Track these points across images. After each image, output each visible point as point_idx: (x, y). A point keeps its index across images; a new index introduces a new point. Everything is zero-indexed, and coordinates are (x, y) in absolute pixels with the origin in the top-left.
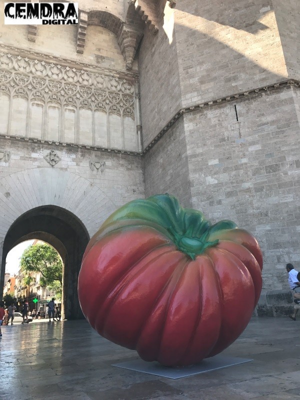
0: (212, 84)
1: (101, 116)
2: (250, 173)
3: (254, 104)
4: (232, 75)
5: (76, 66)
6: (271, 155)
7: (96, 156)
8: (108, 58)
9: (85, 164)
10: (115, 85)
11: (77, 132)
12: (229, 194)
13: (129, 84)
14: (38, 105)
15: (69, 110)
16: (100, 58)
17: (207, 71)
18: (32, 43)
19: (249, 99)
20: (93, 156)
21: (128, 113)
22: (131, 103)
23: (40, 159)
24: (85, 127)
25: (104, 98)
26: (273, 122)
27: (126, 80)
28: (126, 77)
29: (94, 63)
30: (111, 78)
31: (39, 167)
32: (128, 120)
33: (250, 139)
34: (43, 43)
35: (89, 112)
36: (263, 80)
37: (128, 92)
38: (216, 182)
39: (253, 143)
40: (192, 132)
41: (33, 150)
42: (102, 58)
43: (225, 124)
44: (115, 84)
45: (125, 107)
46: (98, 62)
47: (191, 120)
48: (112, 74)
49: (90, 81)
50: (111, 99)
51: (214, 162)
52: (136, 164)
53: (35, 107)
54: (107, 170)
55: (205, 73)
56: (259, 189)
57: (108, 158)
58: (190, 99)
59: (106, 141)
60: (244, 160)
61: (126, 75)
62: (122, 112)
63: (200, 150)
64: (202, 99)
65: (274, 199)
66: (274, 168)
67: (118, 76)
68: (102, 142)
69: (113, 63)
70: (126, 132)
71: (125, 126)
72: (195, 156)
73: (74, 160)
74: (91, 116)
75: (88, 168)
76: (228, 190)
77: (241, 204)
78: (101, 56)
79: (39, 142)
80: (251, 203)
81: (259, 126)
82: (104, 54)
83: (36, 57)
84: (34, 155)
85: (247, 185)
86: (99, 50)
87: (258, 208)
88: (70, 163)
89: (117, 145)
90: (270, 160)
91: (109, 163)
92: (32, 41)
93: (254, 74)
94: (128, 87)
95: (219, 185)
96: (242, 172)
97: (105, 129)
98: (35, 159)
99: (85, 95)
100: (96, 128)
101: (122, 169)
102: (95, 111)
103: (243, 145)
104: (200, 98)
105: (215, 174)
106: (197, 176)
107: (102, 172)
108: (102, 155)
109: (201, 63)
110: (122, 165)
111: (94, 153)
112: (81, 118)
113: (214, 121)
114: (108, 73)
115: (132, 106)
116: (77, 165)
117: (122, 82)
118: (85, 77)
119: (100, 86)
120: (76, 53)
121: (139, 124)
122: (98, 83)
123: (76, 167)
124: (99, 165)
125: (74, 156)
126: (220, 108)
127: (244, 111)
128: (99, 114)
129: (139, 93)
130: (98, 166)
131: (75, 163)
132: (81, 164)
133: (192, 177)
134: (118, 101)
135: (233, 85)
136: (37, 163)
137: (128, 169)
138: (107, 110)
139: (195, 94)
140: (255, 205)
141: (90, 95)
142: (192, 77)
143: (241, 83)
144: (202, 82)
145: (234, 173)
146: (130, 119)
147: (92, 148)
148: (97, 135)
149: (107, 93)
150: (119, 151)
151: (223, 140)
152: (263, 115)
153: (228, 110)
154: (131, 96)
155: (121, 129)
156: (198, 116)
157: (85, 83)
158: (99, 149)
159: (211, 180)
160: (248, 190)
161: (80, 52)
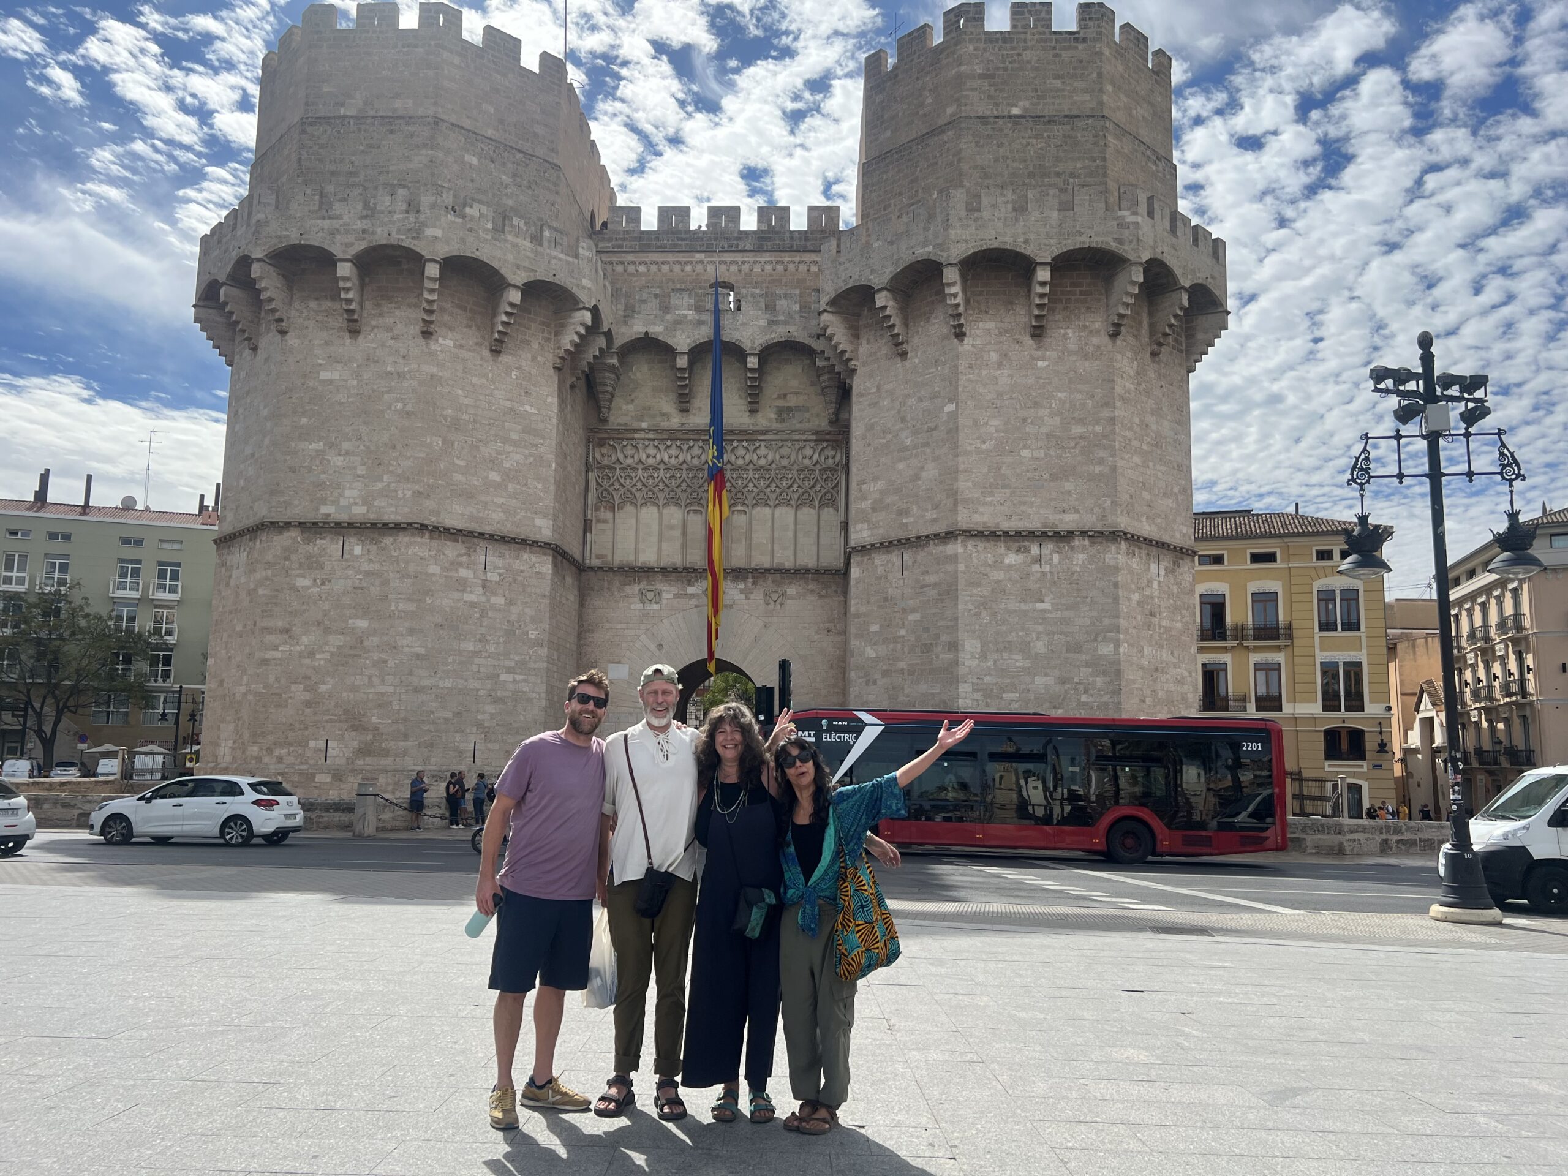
0: (883, 513)
1: (785, 514)
2: (906, 649)
3: (921, 555)
4: (905, 506)
5: (748, 437)
6: (926, 630)
7: (773, 582)
8: (798, 409)
9: (758, 596)
10: (810, 455)
11: (749, 547)
12: (885, 673)
13: (833, 448)
14: (695, 511)
15: (738, 511)
16: (783, 413)
17: (882, 492)
18: (685, 414)
19: (916, 547)
20: (769, 581)
21: (828, 501)
22: (834, 483)
23: (698, 595)
24: (761, 536)
25: (790, 482)
26: (934, 586)
27: (827, 441)
28: (828, 437)
29: (775, 425)
30: (802, 444)
31: (696, 606)
32: (828, 513)
33: (911, 603)
34: (700, 408)
35: (767, 510)
36: (934, 521)
37: (830, 461)
38: (874, 655)
39: (913, 610)
40: (858, 582)
41: (690, 583)
42: (790, 409)
43: (890, 576)
44: (808, 452)
45: (823, 491)
46: (781, 420)
47: (859, 564)
48: (804, 437)
49: (770, 457)
50: (800, 482)
51: (874, 628)
52: (834, 588)
53: (691, 514)
54: (789, 601)
55: (878, 496)
56: (911, 673)
57: (790, 583)
58: (860, 534)
59: (790, 553)
60: (903, 632)
61: (829, 433)
62: (817, 502)
63: (863, 609)
64: (872, 535)
65: (923, 688)
66: (927, 648)
67: (814, 437)
68: (785, 558)
69: (807, 415)
70: (821, 534)
71: (822, 523)
72: (858, 615)
73: (742, 591)
74: (769, 516)
75: (762, 602)
76: (885, 668)
77: (894, 688)
78: (788, 408)
79: (695, 570)
80: (903, 689)
81: (922, 587)
82: (792, 401)
83: (692, 437)
84: (690, 590)
85: (902, 665)
86: (785, 396)
87: (908, 696)
88: (736, 597)
89: (808, 560)
90: (926, 635)
91: (791, 590)
92: (685, 411)
93: (926, 510)
94: (832, 453)
95: (877, 659)
96: (899, 646)
97: (790, 534)
98: (692, 596)
99: (762, 482)
100: (776, 534)
101: (811, 598)
102: (776, 506)
103: (904, 610)
104: (869, 533)
105: (875, 644)
106: (858, 643)
107: (781, 604)
108: (782, 578)
109: (876, 479)
110: (812, 591)
111: (770, 577)
112: (754, 522)
113: (880, 571)
114: (797, 437)
115: (837, 485)
116: (747, 598)
117: (820, 447)
118: (763, 451)
119: (785, 462)
120: (748, 414)
121: (843, 519)
122: (782, 457)
123: (745, 602)
124: (777, 595)
125: (742, 586)
126: (888, 552)
127: (910, 564)
128: (779, 511)
129: (847, 464)
130: (775, 596)
131: (743, 596)
132: (752, 596)
133: (854, 643)
134: (812, 483)
135: (904, 521)
136: (693, 602)
137: (821, 597)
138: (793, 502)
139: (866, 526)
140: (906, 691)
141: (768, 482)
142: (864, 498)
143: (912, 519)
144: (874, 509)
145: (891, 646)
146: (831, 510)
147: (767, 570)
148: (776, 548)
149: (795, 472)
150: (808, 571)
151: (886, 599)
152: (927, 572)
153: (894, 557)
154: (833, 470)
155: (816, 530)
156: (865, 559)
157: (762, 462)
158: (777, 571)
159: (870, 652)
160: (902, 672)
161: (753, 412)
